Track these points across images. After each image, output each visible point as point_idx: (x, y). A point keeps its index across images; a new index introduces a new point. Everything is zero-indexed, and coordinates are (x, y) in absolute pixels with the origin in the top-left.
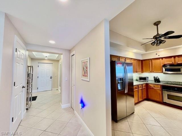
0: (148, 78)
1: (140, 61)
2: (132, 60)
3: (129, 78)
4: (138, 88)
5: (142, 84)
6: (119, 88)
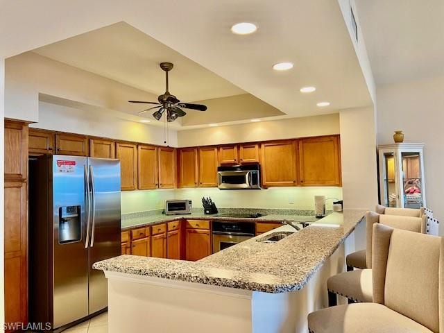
0: (190, 202)
1: (171, 151)
2: (140, 147)
4: (151, 235)
5: (166, 223)
6: (67, 234)
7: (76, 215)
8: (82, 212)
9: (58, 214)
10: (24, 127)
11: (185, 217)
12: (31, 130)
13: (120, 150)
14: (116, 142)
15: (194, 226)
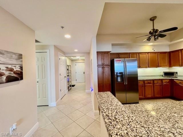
0: (177, 73)
2: (149, 54)
3: (128, 73)
4: (154, 83)
5: (162, 80)
6: (119, 79)
7: (121, 75)
8: (123, 74)
9: (116, 74)
10: (109, 53)
11: (173, 78)
12: (111, 53)
13: (140, 55)
14: (139, 53)
15: (178, 83)
